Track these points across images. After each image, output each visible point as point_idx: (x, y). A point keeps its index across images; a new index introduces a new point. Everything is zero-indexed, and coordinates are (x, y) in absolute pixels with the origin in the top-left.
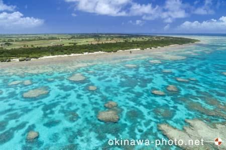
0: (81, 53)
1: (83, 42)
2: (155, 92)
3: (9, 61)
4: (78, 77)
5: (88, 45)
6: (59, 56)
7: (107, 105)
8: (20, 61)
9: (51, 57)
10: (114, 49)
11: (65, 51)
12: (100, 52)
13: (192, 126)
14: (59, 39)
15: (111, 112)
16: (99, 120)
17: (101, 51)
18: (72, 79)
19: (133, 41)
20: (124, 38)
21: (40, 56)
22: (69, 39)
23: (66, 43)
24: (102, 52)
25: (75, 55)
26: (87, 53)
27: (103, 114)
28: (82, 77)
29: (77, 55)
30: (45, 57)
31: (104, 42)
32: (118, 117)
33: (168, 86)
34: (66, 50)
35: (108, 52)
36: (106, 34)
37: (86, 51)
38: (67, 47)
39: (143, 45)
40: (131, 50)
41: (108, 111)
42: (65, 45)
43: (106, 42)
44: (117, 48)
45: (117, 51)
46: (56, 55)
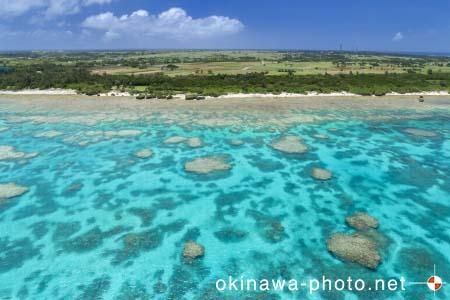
0: (303, 92)
1: (307, 69)
3: (170, 98)
4: (291, 144)
5: (320, 75)
6: (257, 95)
7: (351, 220)
8: (187, 99)
9: (241, 95)
10: (378, 89)
11: (270, 86)
12: (345, 93)
14: (259, 60)
15: (361, 240)
16: (331, 252)
17: (347, 91)
18: (280, 146)
19: (430, 72)
20: (405, 64)
21: (222, 93)
22: (279, 61)
23: (273, 69)
24: (350, 94)
25: (289, 95)
26: (313, 94)
27: (342, 241)
28: (299, 144)
29: (294, 95)
30: (231, 96)
31: (354, 72)
32: (378, 258)
34: (272, 83)
35: (364, 94)
36: (360, 53)
37: (313, 90)
38: (275, 77)
40: (422, 94)
41: (355, 236)
42: (271, 73)
43: (361, 72)
44: (384, 87)
45: (384, 94)
46: (251, 92)
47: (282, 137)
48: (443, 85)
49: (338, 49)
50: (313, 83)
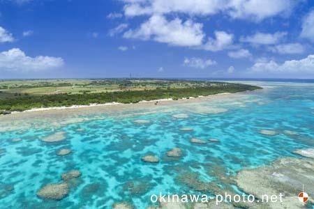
0: (87, 104)
4: (57, 137)
7: (65, 175)
14: (71, 85)
19: (169, 88)
21: (27, 108)
22: (85, 86)
24: (117, 103)
25: (77, 107)
26: (94, 105)
29: (81, 106)
30: (34, 110)
32: (66, 193)
33: (171, 150)
35: (125, 103)
37: (93, 102)
39: (176, 94)
42: (73, 93)
43: (132, 90)
44: (140, 98)
45: (137, 102)
46: (50, 106)
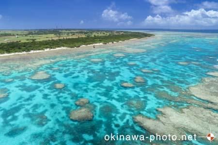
0: (42, 49)
1: (42, 38)
2: (125, 84)
4: (42, 75)
5: (49, 40)
6: (17, 53)
7: (78, 103)
9: (6, 55)
10: (77, 44)
11: (23, 48)
12: (62, 48)
13: (164, 114)
14: (13, 35)
15: (83, 110)
16: (72, 120)
17: (64, 47)
18: (35, 77)
19: (95, 36)
20: (85, 33)
22: (26, 35)
24: (65, 48)
25: (35, 51)
26: (48, 50)
27: (76, 113)
28: (45, 75)
29: (37, 51)
31: (65, 38)
32: (92, 115)
33: (135, 78)
34: (24, 46)
35: (71, 47)
36: (66, 30)
37: (47, 48)
38: (25, 43)
39: (105, 39)
40: (94, 45)
41: (81, 109)
42: (22, 41)
43: (68, 37)
44: (79, 43)
46: (12, 52)
47: (35, 73)
48: (100, 41)
49: (56, 28)
50: (47, 44)
